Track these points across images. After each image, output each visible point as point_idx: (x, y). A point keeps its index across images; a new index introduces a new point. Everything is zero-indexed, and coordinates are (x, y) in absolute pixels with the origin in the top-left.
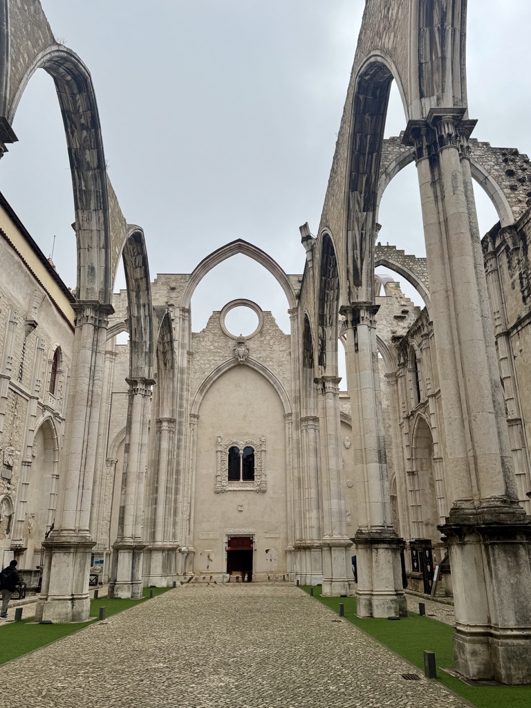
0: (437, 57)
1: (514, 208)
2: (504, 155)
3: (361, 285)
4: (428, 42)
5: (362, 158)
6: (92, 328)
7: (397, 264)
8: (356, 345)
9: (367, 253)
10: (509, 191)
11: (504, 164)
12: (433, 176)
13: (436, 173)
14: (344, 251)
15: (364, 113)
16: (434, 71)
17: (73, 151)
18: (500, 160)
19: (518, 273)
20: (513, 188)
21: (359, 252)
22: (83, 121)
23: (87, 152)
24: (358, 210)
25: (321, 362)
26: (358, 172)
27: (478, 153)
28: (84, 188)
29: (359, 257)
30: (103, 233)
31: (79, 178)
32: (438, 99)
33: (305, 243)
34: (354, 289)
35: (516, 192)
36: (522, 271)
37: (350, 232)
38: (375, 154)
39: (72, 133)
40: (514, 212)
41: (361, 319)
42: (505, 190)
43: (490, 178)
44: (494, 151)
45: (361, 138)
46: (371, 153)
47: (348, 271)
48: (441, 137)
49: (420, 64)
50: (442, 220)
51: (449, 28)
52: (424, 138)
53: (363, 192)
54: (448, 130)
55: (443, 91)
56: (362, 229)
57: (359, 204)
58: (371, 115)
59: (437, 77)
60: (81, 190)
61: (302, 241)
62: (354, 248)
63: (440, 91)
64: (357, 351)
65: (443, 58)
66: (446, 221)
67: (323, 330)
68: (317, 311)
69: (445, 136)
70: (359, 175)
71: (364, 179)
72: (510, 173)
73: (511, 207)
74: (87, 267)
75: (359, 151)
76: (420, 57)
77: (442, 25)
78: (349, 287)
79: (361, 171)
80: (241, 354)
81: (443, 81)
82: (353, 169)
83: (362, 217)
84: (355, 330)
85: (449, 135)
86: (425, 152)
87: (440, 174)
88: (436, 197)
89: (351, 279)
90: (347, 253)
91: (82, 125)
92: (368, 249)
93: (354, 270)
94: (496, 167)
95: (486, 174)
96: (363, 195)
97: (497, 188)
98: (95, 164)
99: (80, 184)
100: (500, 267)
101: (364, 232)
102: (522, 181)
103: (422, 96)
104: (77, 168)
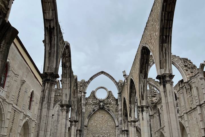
0: (164, 59)
1: (187, 76)
2: (184, 60)
3: (144, 100)
4: (162, 55)
5: (143, 65)
6: (66, 112)
7: (153, 84)
8: (143, 118)
9: (145, 90)
12: (164, 90)
13: (165, 89)
14: (139, 90)
15: (144, 54)
16: (164, 63)
17: (63, 63)
18: (183, 62)
20: (187, 70)
21: (143, 90)
22: (67, 56)
23: (67, 63)
25: (130, 116)
27: (176, 59)
28: (65, 72)
29: (143, 92)
30: (70, 84)
31: (64, 70)
32: (165, 70)
33: (124, 76)
34: (142, 101)
35: (188, 72)
36: (190, 95)
37: (140, 84)
38: (147, 64)
39: (63, 58)
40: (187, 78)
41: (144, 110)
42: (184, 71)
44: (181, 59)
45: (143, 60)
46: (146, 64)
47: (140, 95)
48: (166, 81)
49: (160, 60)
50: (167, 102)
51: (167, 52)
52: (162, 79)
54: (168, 79)
55: (166, 68)
56: (144, 84)
57: (143, 77)
58: (146, 55)
59: (164, 64)
60: (64, 73)
61: (123, 76)
62: (141, 89)
63: (165, 68)
64: (143, 120)
65: (166, 60)
66: (168, 103)
67: (131, 105)
68: (129, 99)
69: (167, 80)
71: (144, 70)
72: (186, 66)
73: (186, 76)
74: (65, 94)
75: (143, 63)
76: (160, 59)
77: (165, 52)
78: (140, 100)
79: (143, 68)
80: (101, 105)
81: (166, 66)
82: (141, 67)
83: (143, 80)
84: (142, 113)
85: (168, 80)
86: (162, 83)
87: (166, 90)
88: (165, 96)
89: (141, 98)
91: (67, 57)
92: (145, 88)
94: (182, 64)
95: (179, 66)
96: (144, 75)
97: (182, 70)
98: (69, 66)
99: (64, 71)
100: (184, 92)
102: (189, 68)
103: (161, 68)
104: (64, 67)
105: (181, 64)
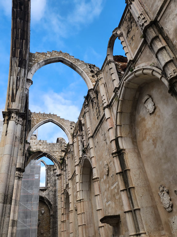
1: (94, 84)
2: (90, 66)
3: (15, 101)
5: (17, 40)
7: (57, 121)
8: (7, 132)
9: (20, 87)
10: (92, 77)
11: (90, 69)
18: (88, 67)
19: (95, 108)
21: (15, 86)
24: (16, 66)
26: (15, 47)
27: (79, 63)
29: (15, 88)
35: (94, 78)
36: (97, 106)
37: (11, 77)
38: (24, 41)
41: (11, 117)
42: (90, 77)
43: (83, 72)
44: (86, 64)
45: (16, 31)
46: (22, 39)
47: (9, 96)
53: (18, 57)
56: (18, 75)
57: (16, 63)
70: (16, 49)
71: (19, 51)
72: (92, 72)
73: (92, 83)
78: (9, 103)
79: (17, 47)
83: (17, 69)
84: (8, 124)
89: (10, 99)
90: (10, 87)
93: (12, 95)
95: (82, 71)
96: (18, 59)
97: (87, 76)
100: (90, 110)
101: (19, 77)
105: (86, 69)
